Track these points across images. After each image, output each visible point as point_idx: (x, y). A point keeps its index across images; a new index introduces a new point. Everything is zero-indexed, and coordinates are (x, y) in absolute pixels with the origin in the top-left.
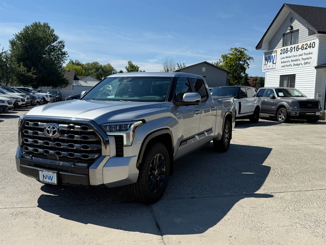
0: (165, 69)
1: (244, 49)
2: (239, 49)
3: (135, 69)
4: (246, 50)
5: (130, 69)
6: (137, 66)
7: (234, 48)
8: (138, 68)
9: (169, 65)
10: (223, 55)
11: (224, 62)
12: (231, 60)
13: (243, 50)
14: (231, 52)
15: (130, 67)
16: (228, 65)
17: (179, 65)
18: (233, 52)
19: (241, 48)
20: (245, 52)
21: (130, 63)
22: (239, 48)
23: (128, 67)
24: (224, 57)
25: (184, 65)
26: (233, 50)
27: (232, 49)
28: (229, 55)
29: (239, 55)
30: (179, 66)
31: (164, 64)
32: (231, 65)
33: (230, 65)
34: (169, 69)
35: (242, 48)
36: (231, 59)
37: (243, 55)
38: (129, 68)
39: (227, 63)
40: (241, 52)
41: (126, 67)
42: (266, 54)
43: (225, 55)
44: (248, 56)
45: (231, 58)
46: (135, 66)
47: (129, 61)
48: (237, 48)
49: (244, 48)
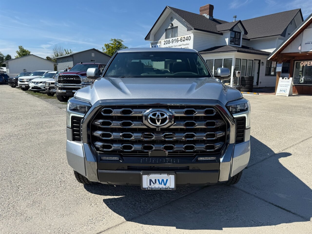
0: (55, 54)
1: (121, 40)
2: (117, 40)
3: (27, 53)
4: (122, 41)
5: (22, 53)
7: (114, 39)
8: (30, 52)
9: (58, 51)
10: (105, 44)
11: (107, 50)
12: (113, 49)
13: (120, 41)
14: (112, 42)
15: (22, 51)
16: (111, 53)
18: (114, 42)
19: (119, 40)
20: (122, 43)
21: (20, 48)
22: (118, 39)
23: (19, 52)
24: (107, 46)
25: (71, 51)
26: (113, 41)
27: (112, 40)
28: (110, 45)
29: (118, 45)
30: (67, 51)
31: (54, 50)
32: (113, 53)
33: (112, 52)
34: (59, 54)
35: (120, 40)
36: (113, 48)
37: (121, 45)
38: (20, 52)
39: (109, 50)
40: (119, 43)
41: (18, 51)
42: (152, 44)
43: (108, 44)
44: (124, 46)
45: (112, 47)
46: (27, 50)
47: (19, 46)
48: (116, 39)
49: (121, 39)
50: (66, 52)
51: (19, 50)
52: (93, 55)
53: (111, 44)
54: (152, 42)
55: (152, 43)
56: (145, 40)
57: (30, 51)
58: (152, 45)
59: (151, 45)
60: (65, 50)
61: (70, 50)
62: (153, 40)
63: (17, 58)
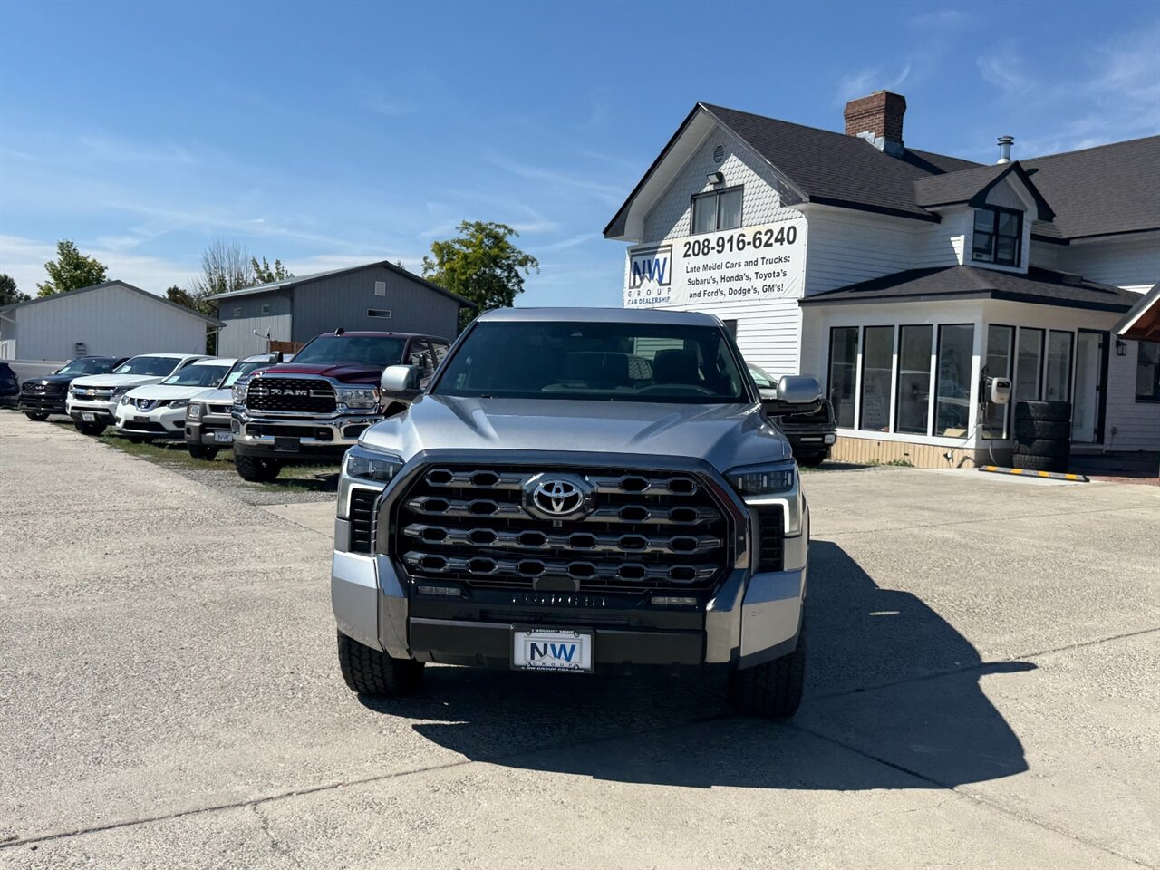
0: (212, 281)
1: (506, 228)
2: (489, 227)
3: (89, 271)
4: (511, 231)
5: (69, 271)
6: (94, 261)
7: (473, 222)
8: (102, 270)
9: (226, 264)
10: (437, 244)
11: (441, 268)
12: (468, 263)
13: (501, 231)
14: (464, 236)
15: (68, 264)
16: (459, 280)
17: (258, 266)
18: (473, 236)
19: (496, 225)
20: (510, 239)
21: (66, 250)
22: (491, 224)
23: (58, 266)
24: (444, 251)
25: (281, 266)
26: (472, 230)
27: (466, 226)
28: (457, 246)
29: (491, 248)
30: (262, 268)
31: (207, 260)
32: (467, 280)
33: (463, 278)
34: (227, 278)
35: (500, 226)
36: (469, 260)
37: (502, 250)
38: (61, 267)
39: (453, 270)
40: (497, 239)
41: (52, 264)
42: (634, 253)
43: (446, 243)
44: (520, 252)
45: (466, 257)
46: (90, 260)
47: (62, 241)
48: (484, 222)
49: (506, 225)
50: (258, 271)
51: (57, 259)
52: (380, 288)
53: (462, 242)
54: (634, 244)
55: (632, 251)
56: (603, 235)
57: (104, 265)
58: (635, 259)
59: (628, 258)
60: (255, 263)
61: (278, 263)
62: (639, 239)
63: (47, 294)
